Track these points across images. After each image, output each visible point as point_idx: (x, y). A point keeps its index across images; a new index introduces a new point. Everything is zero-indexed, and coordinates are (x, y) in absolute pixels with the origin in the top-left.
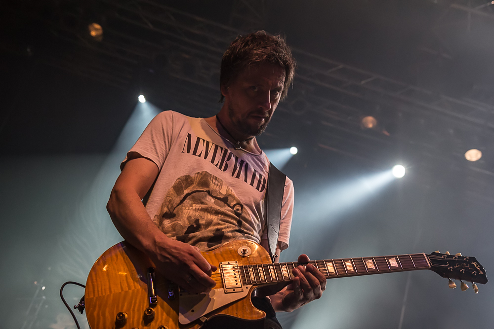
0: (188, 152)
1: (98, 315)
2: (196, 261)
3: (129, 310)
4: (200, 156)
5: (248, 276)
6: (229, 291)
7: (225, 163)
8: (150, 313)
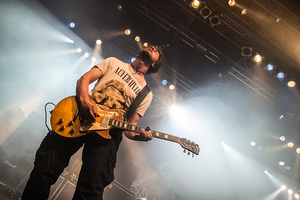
0: (116, 73)
1: (55, 117)
2: (93, 109)
3: (65, 119)
4: (119, 75)
5: (111, 123)
6: (102, 125)
7: (127, 80)
8: (71, 122)
